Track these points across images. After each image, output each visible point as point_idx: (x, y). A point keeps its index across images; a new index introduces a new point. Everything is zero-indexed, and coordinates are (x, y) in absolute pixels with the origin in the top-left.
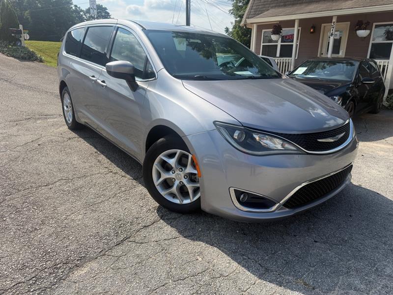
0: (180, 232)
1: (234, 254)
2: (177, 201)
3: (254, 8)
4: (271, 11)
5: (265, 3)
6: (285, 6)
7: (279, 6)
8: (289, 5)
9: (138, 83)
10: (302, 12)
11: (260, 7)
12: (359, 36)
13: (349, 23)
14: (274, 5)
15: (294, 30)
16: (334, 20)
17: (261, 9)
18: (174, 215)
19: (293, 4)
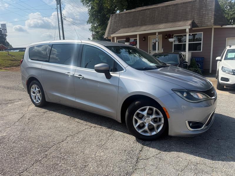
2: (148, 134)
3: (112, 28)
4: (121, 30)
5: (117, 26)
6: (128, 27)
7: (125, 27)
8: (131, 27)
10: (141, 30)
11: (115, 28)
12: (170, 41)
13: (162, 35)
14: (122, 27)
15: (137, 39)
16: (157, 34)
17: (116, 29)
19: (133, 26)
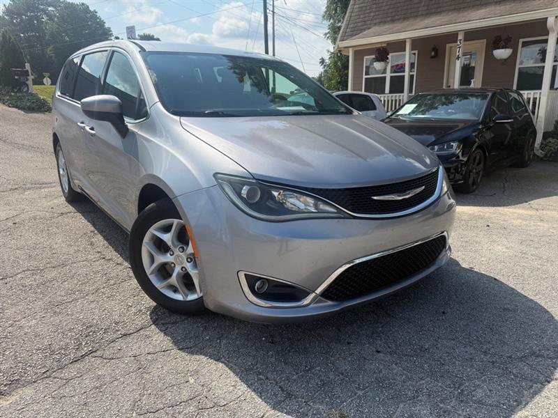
0: (176, 342)
1: (246, 374)
2: (179, 297)
3: (351, 26)
4: (375, 29)
5: (366, 19)
6: (393, 21)
7: (385, 22)
8: (398, 19)
9: (130, 126)
11: (360, 24)
13: (485, 40)
14: (378, 21)
15: (405, 55)
16: (461, 37)
17: (362, 28)
18: (174, 318)
19: (405, 19)
